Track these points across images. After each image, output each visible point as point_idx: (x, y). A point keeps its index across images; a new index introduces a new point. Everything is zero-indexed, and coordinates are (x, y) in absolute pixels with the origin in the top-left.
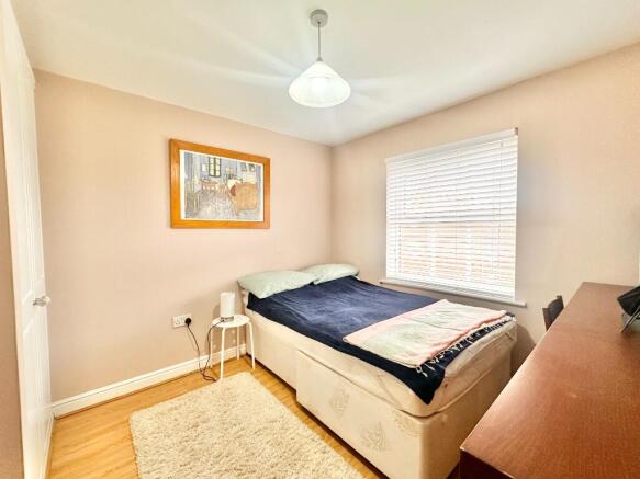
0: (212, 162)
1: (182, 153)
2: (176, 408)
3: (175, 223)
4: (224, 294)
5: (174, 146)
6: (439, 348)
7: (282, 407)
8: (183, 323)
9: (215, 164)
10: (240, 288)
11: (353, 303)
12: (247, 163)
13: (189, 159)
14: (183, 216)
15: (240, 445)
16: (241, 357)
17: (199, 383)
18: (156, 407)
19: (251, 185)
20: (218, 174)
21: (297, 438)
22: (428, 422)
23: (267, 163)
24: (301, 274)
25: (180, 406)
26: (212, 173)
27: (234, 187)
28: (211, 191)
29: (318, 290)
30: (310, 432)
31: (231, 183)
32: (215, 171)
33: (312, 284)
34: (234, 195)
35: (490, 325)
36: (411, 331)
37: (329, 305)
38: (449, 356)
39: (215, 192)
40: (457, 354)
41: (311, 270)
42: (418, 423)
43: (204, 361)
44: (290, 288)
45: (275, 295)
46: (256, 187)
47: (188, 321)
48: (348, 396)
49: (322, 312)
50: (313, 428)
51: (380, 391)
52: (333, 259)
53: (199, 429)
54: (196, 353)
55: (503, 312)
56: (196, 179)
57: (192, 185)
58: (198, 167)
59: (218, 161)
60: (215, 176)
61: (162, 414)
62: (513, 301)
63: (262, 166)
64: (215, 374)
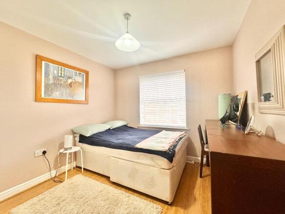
0: (60, 69)
1: (43, 63)
2: (42, 199)
3: (37, 99)
4: (66, 136)
5: (38, 59)
6: (171, 144)
7: (103, 185)
8: (41, 154)
9: (61, 70)
10: (74, 133)
11: (130, 135)
12: (78, 72)
13: (47, 66)
14: (43, 96)
15: (88, 205)
16: (74, 168)
17: (53, 184)
18: (28, 202)
19: (79, 83)
20: (63, 75)
21: (115, 195)
22: (171, 170)
23: (87, 73)
24: (104, 125)
25: (45, 197)
26: (60, 75)
27: (71, 83)
28: (59, 84)
29: (112, 131)
30: (120, 191)
31: (70, 81)
32: (61, 74)
33: (109, 129)
34: (71, 86)
35: (182, 136)
36: (158, 140)
37: (120, 136)
38: (175, 146)
39: (61, 84)
40: (176, 145)
41: (108, 123)
42: (168, 171)
43: (54, 173)
44: (101, 131)
45: (94, 135)
46: (81, 84)
47: (44, 153)
48: (138, 170)
49: (119, 139)
50: (120, 190)
51: (153, 163)
52: (116, 118)
53: (61, 205)
54: (48, 170)
55: (184, 132)
56: (51, 77)
57: (48, 79)
58: (52, 71)
59: (63, 69)
60: (61, 77)
61: (34, 204)
62: (186, 128)
63: (85, 74)
64: (60, 179)
